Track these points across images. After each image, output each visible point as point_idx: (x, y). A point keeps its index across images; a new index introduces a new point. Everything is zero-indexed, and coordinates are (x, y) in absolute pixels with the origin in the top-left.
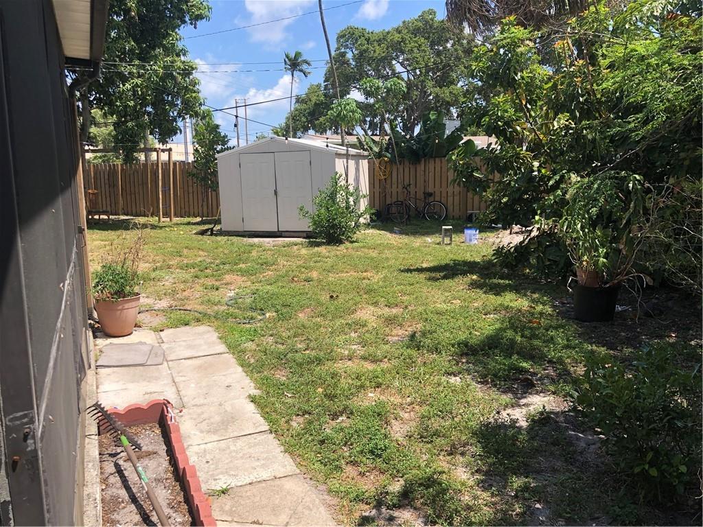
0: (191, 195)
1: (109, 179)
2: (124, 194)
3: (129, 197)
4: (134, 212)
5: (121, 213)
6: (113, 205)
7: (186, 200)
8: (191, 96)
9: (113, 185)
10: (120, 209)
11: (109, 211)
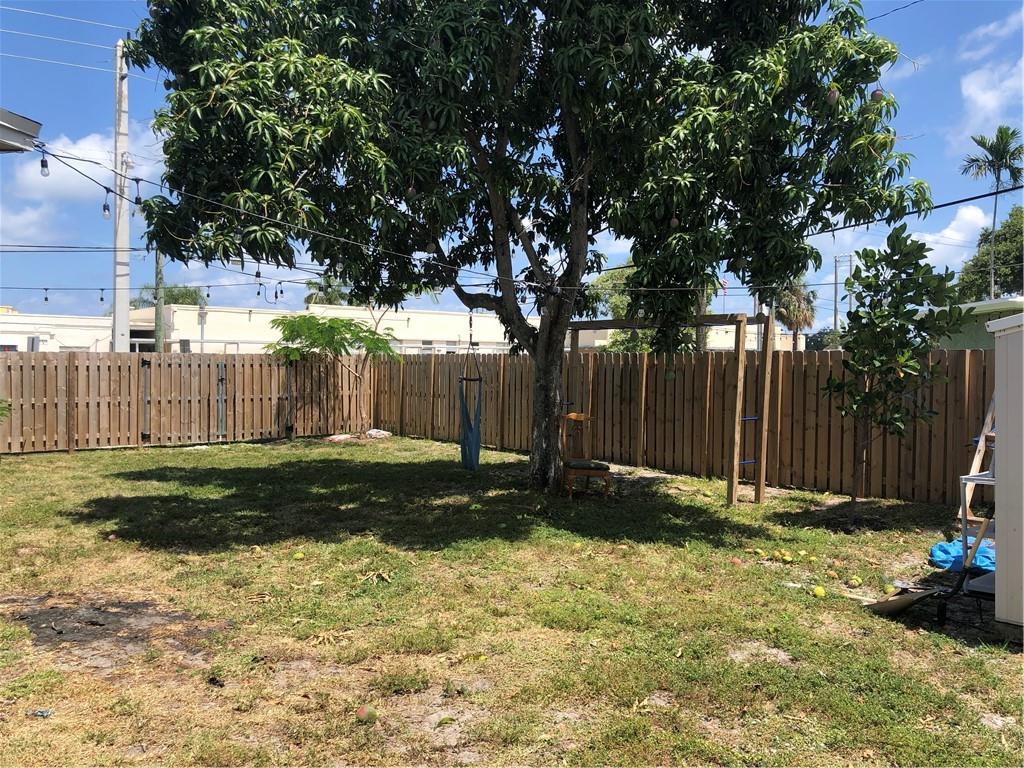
1: (621, 387)
2: (651, 422)
3: (659, 429)
4: (669, 461)
5: (640, 460)
6: (626, 442)
9: (628, 398)
10: (640, 452)
11: (617, 455)
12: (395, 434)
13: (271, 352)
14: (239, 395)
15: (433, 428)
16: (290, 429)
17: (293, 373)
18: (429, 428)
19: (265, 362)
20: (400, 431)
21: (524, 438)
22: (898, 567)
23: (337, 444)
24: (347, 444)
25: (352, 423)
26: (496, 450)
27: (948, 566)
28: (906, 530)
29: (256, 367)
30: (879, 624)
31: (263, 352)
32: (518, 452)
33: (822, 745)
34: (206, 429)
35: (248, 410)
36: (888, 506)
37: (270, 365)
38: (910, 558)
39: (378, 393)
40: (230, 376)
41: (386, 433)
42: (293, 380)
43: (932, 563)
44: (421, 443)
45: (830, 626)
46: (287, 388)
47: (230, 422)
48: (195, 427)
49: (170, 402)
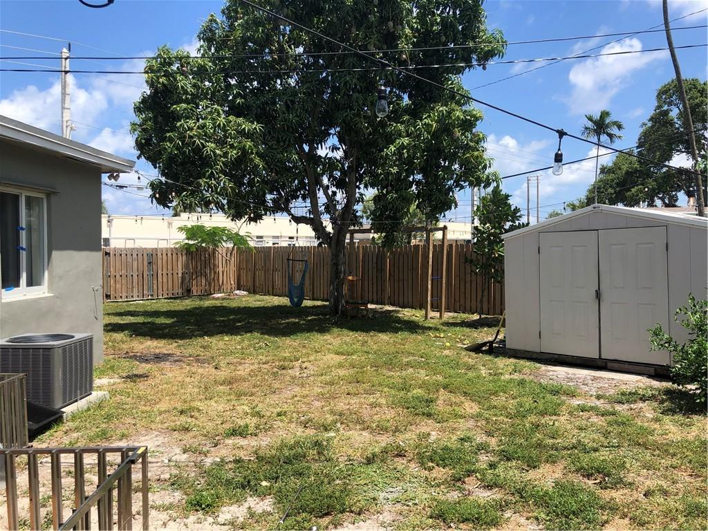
0: (468, 285)
2: (392, 280)
3: (396, 284)
4: (401, 302)
5: (386, 302)
6: (379, 293)
7: (462, 290)
8: (472, 156)
9: (381, 270)
10: (387, 297)
11: (375, 299)
12: (250, 293)
13: (177, 246)
14: (160, 271)
15: (273, 289)
16: (189, 291)
17: (190, 257)
18: (271, 289)
19: (175, 252)
20: (253, 291)
21: (325, 293)
23: (218, 299)
24: (223, 299)
25: (225, 287)
26: (310, 300)
29: (169, 255)
31: (172, 246)
32: (322, 300)
34: (141, 291)
35: (165, 280)
37: (177, 254)
39: (239, 269)
40: (154, 261)
41: (245, 293)
42: (190, 262)
44: (267, 297)
46: (186, 266)
47: (155, 287)
48: (135, 290)
49: (121, 276)
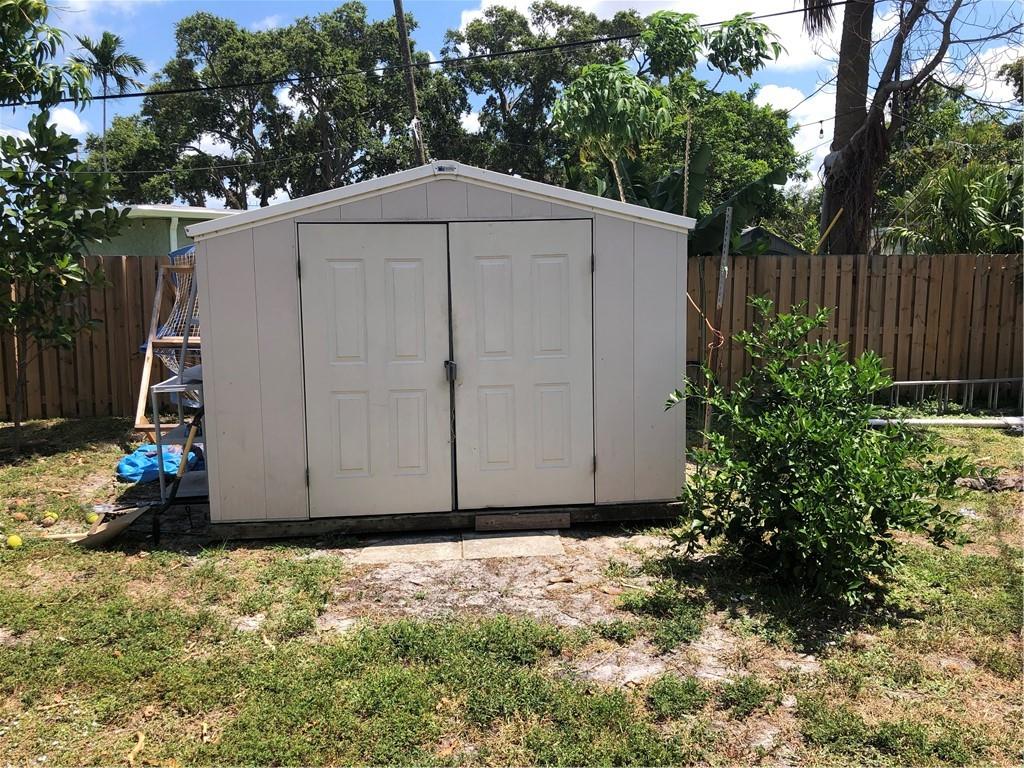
22: (88, 492)
27: (138, 478)
28: (83, 448)
30: (97, 558)
33: (94, 724)
36: (52, 427)
38: (96, 478)
43: (121, 479)
45: (45, 579)
